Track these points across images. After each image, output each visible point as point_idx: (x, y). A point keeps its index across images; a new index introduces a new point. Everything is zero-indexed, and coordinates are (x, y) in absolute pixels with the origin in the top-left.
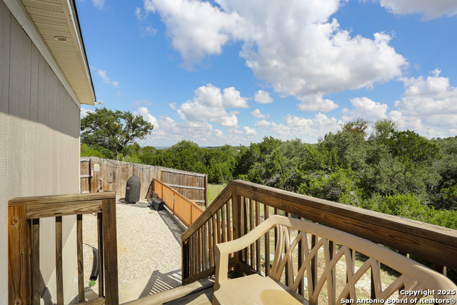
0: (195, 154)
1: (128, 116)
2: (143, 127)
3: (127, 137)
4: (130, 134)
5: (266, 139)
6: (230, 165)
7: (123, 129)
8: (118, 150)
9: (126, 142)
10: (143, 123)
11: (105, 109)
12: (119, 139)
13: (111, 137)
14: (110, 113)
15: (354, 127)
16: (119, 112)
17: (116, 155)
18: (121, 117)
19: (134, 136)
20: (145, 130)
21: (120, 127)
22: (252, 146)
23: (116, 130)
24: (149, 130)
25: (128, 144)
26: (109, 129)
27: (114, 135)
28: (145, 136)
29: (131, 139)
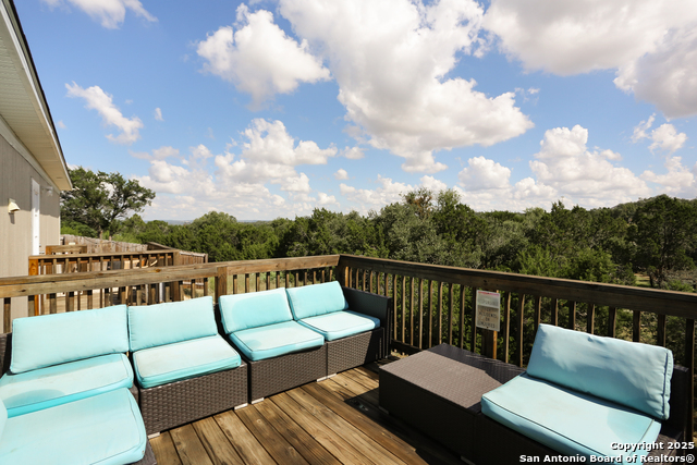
0: (224, 232)
1: (117, 180)
2: (140, 195)
3: (116, 209)
4: (121, 205)
5: (315, 211)
6: (269, 246)
7: (109, 197)
8: (103, 227)
9: (114, 215)
10: (139, 189)
11: (81, 169)
12: (102, 211)
13: (91, 208)
14: (90, 175)
15: (417, 198)
16: (103, 174)
17: (99, 233)
18: (107, 181)
19: (126, 207)
20: (143, 199)
21: (105, 194)
22: (298, 220)
23: (99, 199)
24: (148, 199)
25: (117, 218)
26: (87, 197)
27: (95, 206)
28: (142, 208)
29: (123, 212)
